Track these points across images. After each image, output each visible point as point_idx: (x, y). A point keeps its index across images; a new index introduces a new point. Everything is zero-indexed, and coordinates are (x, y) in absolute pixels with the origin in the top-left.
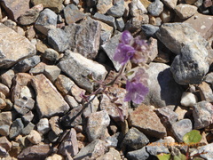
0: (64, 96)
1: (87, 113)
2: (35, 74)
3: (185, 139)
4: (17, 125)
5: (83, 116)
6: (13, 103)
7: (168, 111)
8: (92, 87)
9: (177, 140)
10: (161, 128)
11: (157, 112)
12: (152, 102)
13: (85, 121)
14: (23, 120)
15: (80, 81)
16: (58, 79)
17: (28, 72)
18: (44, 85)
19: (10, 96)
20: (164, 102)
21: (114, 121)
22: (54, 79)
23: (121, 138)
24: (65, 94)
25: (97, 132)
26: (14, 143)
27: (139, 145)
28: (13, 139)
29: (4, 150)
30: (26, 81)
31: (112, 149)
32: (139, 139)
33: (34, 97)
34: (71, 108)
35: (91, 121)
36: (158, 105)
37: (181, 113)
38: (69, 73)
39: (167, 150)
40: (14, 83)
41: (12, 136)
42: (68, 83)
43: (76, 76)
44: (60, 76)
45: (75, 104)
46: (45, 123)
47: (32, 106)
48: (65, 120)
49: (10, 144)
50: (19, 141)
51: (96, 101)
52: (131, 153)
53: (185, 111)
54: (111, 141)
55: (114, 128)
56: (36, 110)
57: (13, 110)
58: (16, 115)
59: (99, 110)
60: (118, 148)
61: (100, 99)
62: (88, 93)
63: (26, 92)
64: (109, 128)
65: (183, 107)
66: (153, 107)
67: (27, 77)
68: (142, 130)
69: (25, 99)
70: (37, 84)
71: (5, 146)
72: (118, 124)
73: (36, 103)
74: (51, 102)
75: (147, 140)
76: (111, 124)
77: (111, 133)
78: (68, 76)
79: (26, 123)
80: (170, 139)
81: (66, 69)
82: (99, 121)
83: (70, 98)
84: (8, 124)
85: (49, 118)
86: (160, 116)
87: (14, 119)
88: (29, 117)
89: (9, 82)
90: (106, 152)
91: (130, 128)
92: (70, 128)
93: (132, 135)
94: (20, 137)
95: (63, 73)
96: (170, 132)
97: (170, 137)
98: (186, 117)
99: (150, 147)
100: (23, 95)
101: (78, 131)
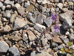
0: (35, 35)
2: (28, 30)
3: (67, 44)
4: (24, 44)
5: (41, 40)
6: (23, 38)
7: (62, 37)
8: (42, 32)
9: (65, 44)
10: (61, 42)
11: (59, 37)
12: (58, 35)
13: (41, 41)
14: (25, 42)
15: (39, 31)
16: (34, 31)
17: (26, 30)
19: (22, 36)
20: (61, 34)
23: (51, 45)
24: (36, 35)
25: (45, 44)
26: (24, 49)
27: (56, 47)
28: (24, 48)
29: (21, 51)
30: (25, 32)
31: (49, 48)
32: (55, 45)
33: (28, 36)
34: (38, 38)
35: (43, 41)
37: (66, 37)
38: (36, 29)
39: (63, 47)
41: (23, 47)
42: (36, 32)
43: (38, 30)
44: (34, 30)
45: (38, 37)
46: (31, 43)
47: (27, 39)
48: (36, 41)
49: (23, 49)
50: (25, 48)
51: (44, 36)
52: (54, 49)
53: (67, 36)
54: (48, 46)
55: (49, 42)
56: (29, 40)
57: (23, 40)
58: (24, 41)
59: (45, 38)
60: (50, 48)
61: (45, 35)
62: (42, 34)
63: (26, 35)
64: (47, 42)
65: (66, 35)
66: (58, 36)
68: (56, 43)
69: (25, 37)
70: (28, 33)
71: (22, 50)
73: (28, 38)
74: (32, 37)
75: (57, 45)
76: (48, 41)
77: (48, 44)
78: (36, 30)
79: (26, 43)
80: (64, 44)
81: (35, 28)
82: (45, 41)
83: (37, 36)
84: (22, 44)
85: (32, 41)
86: (60, 38)
87: (23, 42)
89: (21, 33)
90: (47, 49)
91: (53, 42)
92: (38, 43)
93: (54, 44)
94: (25, 47)
95: (35, 29)
96: (63, 42)
97: (63, 44)
98: (67, 38)
99: (58, 47)
100: (25, 36)
101: (40, 44)
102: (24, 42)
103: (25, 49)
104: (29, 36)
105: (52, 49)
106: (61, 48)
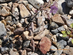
0: (29, 11)
1: (37, 17)
2: (19, 4)
4: (13, 21)
5: (36, 18)
6: (12, 13)
7: (65, 16)
8: (39, 8)
9: (68, 26)
10: (63, 22)
11: (61, 17)
12: (60, 13)
15: (35, 6)
16: (27, 5)
17: (17, 3)
18: (23, 7)
19: (11, 11)
20: (63, 13)
21: (46, 20)
22: (26, 5)
23: (49, 26)
24: (30, 10)
25: (41, 23)
27: (55, 28)
29: (9, 29)
30: (16, 6)
31: (46, 29)
32: (55, 26)
33: (19, 11)
34: (32, 15)
35: (39, 19)
36: (61, 14)
37: (69, 17)
38: (31, 3)
39: (65, 30)
40: (12, 6)
41: (12, 25)
42: (31, 7)
43: (33, 4)
45: (33, 14)
46: (23, 20)
47: (18, 14)
48: (30, 19)
49: (11, 27)
51: (40, 13)
52: (52, 31)
53: (71, 16)
54: (46, 26)
55: (46, 22)
56: (20, 16)
57: (12, 16)
59: (41, 16)
60: (48, 29)
61: (42, 12)
62: (38, 10)
64: (45, 22)
66: (60, 15)
67: (17, 4)
68: (56, 23)
70: (20, 7)
72: (48, 21)
73: (20, 13)
74: (25, 13)
75: (58, 26)
76: (45, 21)
77: (45, 24)
78: (31, 4)
79: (16, 20)
82: (41, 20)
84: (10, 20)
85: (24, 19)
86: (62, 18)
87: (12, 19)
88: (17, 18)
89: (11, 6)
90: (44, 30)
91: (52, 22)
92: (31, 22)
93: (53, 24)
94: (14, 25)
95: (29, 3)
96: (66, 23)
97: (65, 25)
98: (71, 18)
99: (59, 29)
100: (15, 11)
101: (34, 23)
102: (14, 19)
103: (15, 28)
104: (21, 12)
105: (50, 31)
106: (62, 30)
